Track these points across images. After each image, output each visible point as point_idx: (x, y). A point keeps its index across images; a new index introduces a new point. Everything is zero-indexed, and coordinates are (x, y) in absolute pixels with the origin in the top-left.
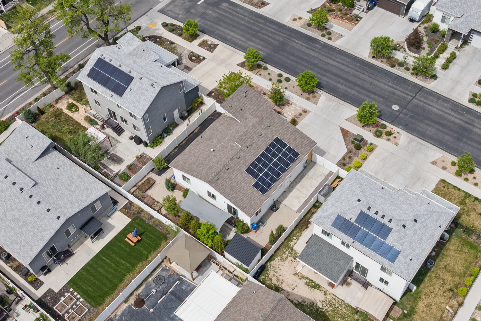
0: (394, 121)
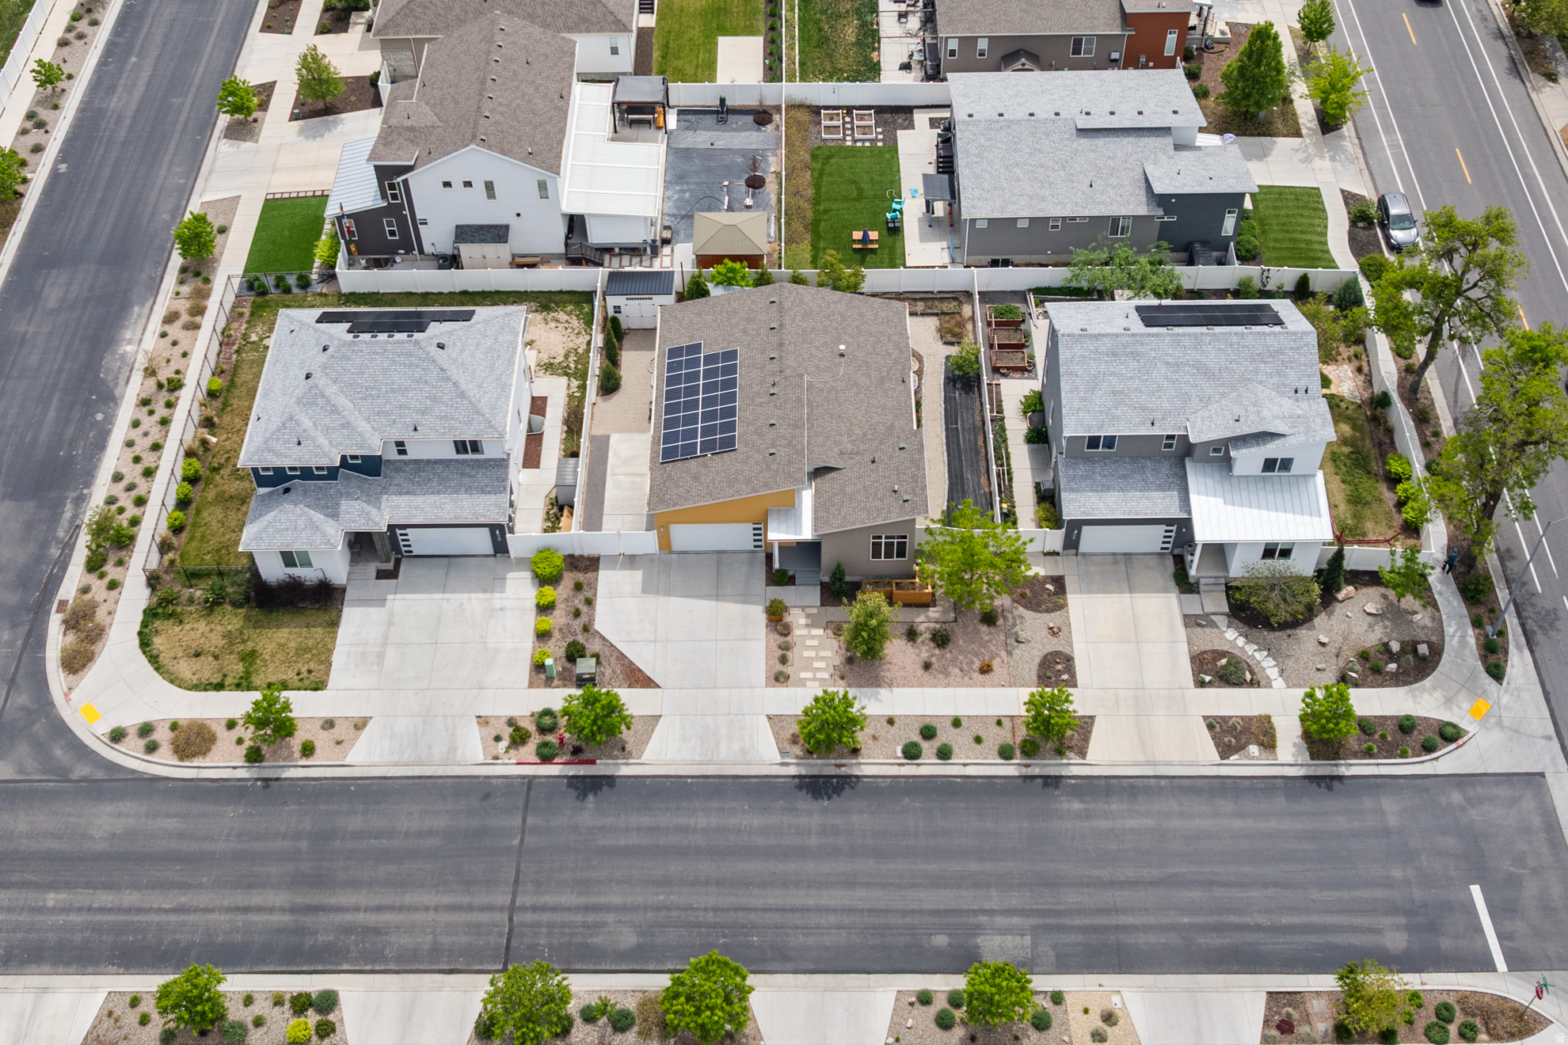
0: (529, 789)
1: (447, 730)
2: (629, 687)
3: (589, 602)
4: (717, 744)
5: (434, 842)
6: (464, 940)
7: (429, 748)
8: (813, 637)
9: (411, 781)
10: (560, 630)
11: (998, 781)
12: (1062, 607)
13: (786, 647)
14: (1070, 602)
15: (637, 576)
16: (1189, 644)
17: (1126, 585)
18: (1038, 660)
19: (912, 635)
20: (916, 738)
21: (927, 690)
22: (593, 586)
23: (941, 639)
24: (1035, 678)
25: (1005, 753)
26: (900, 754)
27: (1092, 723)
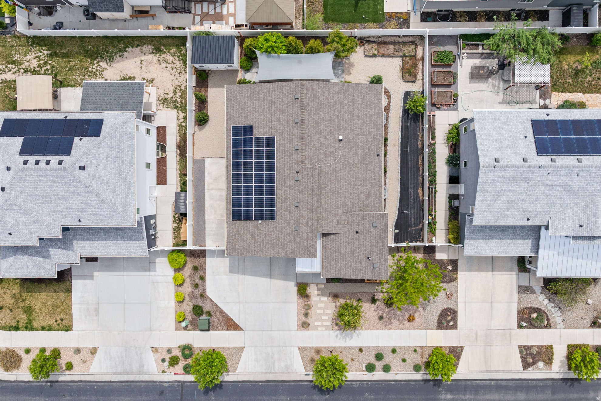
0: (182, 389)
1: (137, 355)
2: (227, 330)
3: (203, 278)
4: (274, 363)
7: (130, 365)
8: (322, 302)
9: (123, 384)
10: (189, 295)
11: (412, 383)
12: (453, 279)
13: (307, 308)
14: (459, 276)
15: (227, 260)
16: (518, 303)
17: (491, 266)
18: (438, 314)
19: (374, 301)
20: (373, 360)
21: (380, 331)
22: (203, 268)
23: (389, 303)
24: (436, 324)
25: (417, 368)
26: (364, 369)
27: (462, 350)
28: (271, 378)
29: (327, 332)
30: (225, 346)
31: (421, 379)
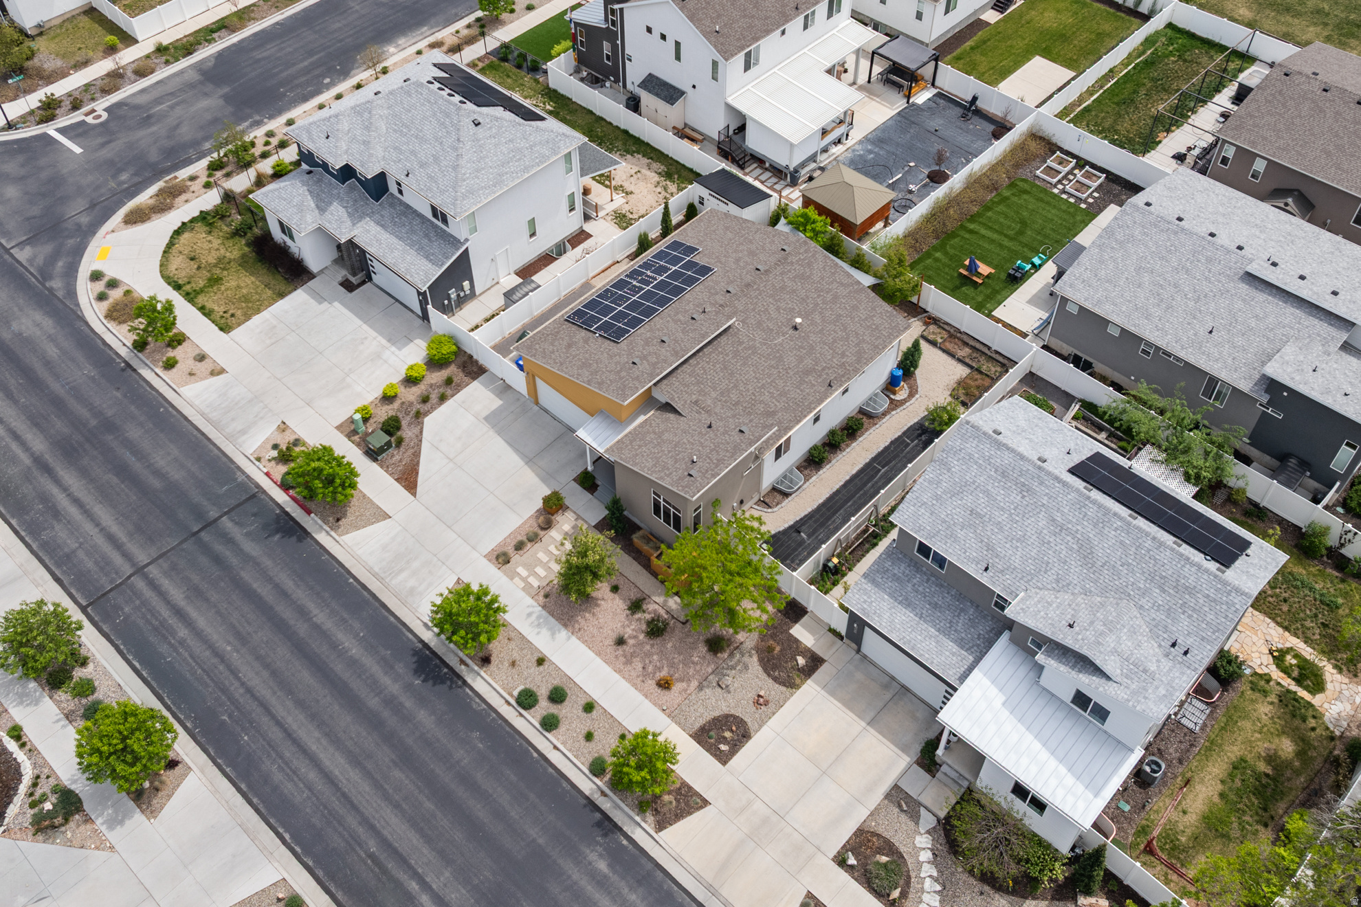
0: (249, 499)
1: (256, 417)
2: (397, 480)
3: (443, 398)
4: (401, 571)
5: (156, 484)
6: (90, 565)
7: (234, 419)
8: (559, 546)
10: (402, 403)
11: (565, 784)
12: (792, 685)
13: (533, 538)
14: (805, 687)
15: (497, 403)
16: (872, 814)
17: (872, 714)
18: (717, 714)
19: (636, 606)
20: (543, 692)
21: (598, 660)
22: (459, 388)
23: (656, 630)
24: (697, 726)
25: (597, 769)
26: (516, 693)
27: (701, 807)
28: (374, 585)
29: (523, 594)
30: (368, 494)
31: (587, 793)
